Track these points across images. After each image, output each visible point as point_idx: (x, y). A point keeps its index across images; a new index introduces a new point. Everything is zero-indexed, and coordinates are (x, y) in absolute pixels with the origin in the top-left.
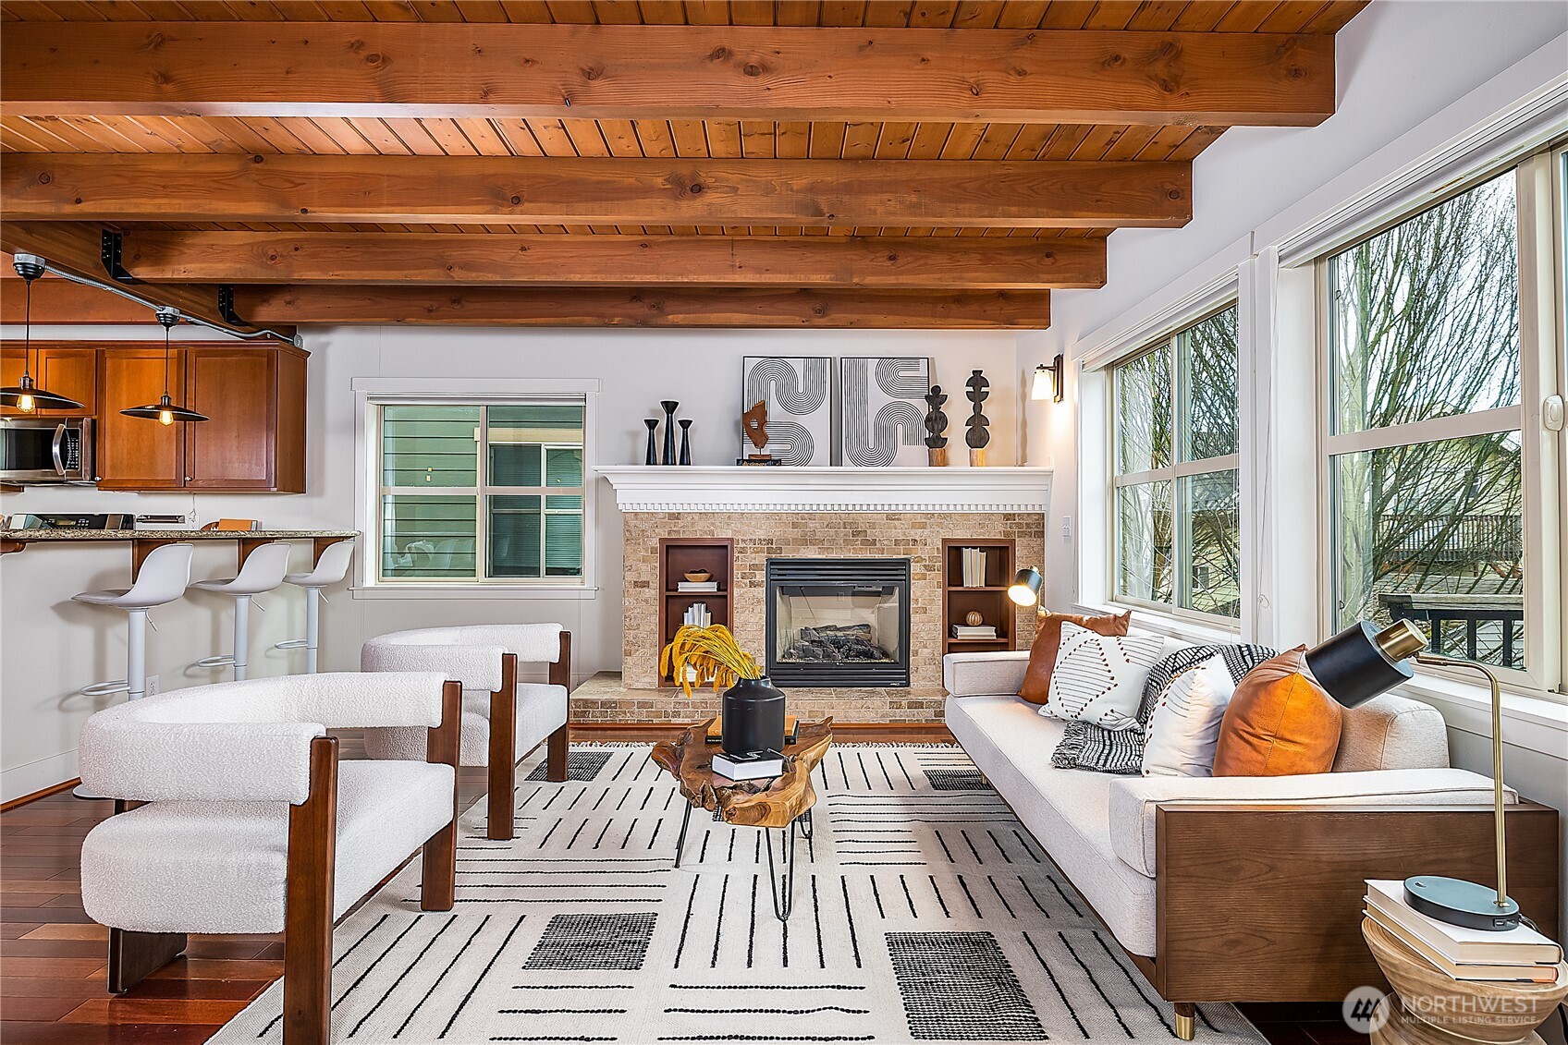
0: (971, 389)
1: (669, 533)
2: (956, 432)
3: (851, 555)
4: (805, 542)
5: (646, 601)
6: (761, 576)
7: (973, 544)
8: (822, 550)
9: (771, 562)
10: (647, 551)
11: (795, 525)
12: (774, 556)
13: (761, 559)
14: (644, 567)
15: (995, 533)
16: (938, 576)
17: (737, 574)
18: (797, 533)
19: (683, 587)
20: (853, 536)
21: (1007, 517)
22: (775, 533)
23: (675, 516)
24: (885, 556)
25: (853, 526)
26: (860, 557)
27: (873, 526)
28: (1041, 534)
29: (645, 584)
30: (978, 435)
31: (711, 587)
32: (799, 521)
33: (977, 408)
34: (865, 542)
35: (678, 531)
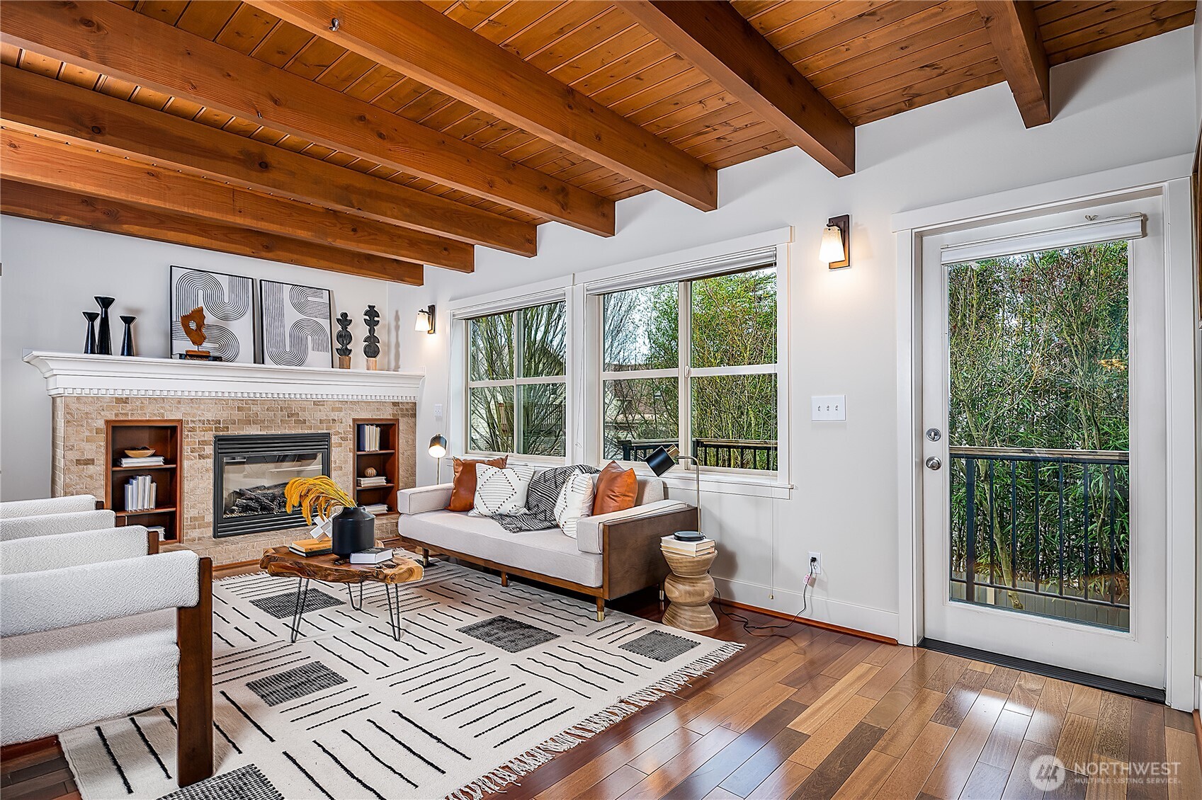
0: (367, 318)
1: (117, 415)
2: (358, 346)
3: (287, 432)
4: (248, 422)
5: (92, 477)
6: (209, 450)
7: (371, 422)
8: (263, 428)
9: (219, 440)
10: (91, 431)
11: (239, 409)
12: (221, 433)
13: (210, 436)
14: (87, 446)
15: (386, 414)
16: (350, 444)
17: (186, 450)
18: (242, 415)
19: (127, 463)
20: (288, 417)
21: (395, 404)
22: (223, 415)
23: (125, 401)
24: (313, 431)
25: (288, 409)
26: (293, 432)
27: (304, 410)
28: (414, 415)
29: (90, 462)
30: (372, 350)
31: (158, 462)
32: (243, 405)
33: (372, 331)
34: (298, 422)
35: (126, 414)
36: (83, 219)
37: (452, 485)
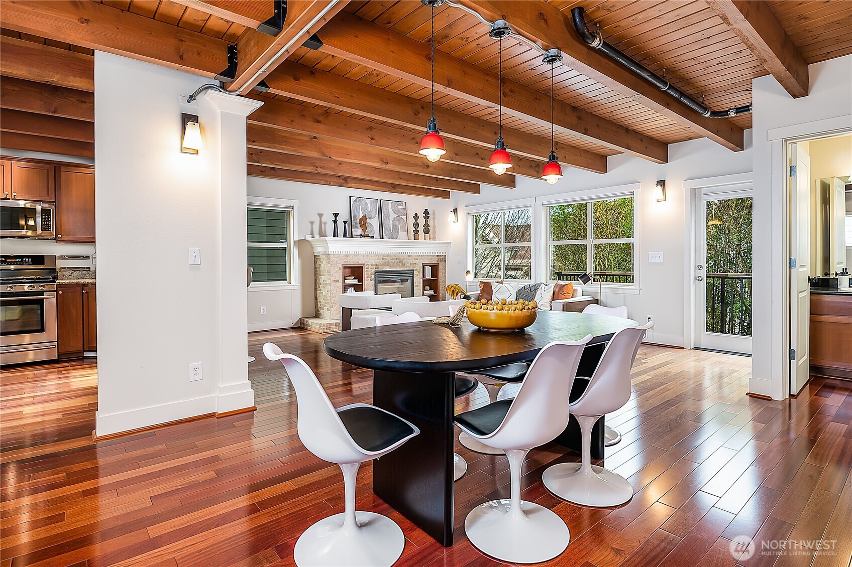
0: (424, 215)
1: (345, 262)
2: (421, 229)
3: (399, 269)
4: (386, 265)
5: (338, 287)
6: (373, 277)
7: (427, 265)
8: (391, 267)
9: (376, 272)
10: (338, 268)
11: (383, 259)
12: (377, 269)
13: (373, 271)
14: (337, 275)
15: (434, 261)
16: (421, 275)
17: (365, 276)
18: (384, 262)
19: (347, 282)
20: (399, 262)
21: (438, 256)
22: (378, 262)
23: (347, 256)
24: (408, 269)
25: (399, 259)
26: (401, 269)
27: (404, 259)
28: (445, 261)
29: (337, 281)
30: (427, 231)
31: (356, 282)
32: (384, 256)
33: (426, 221)
34: (402, 264)
35: (348, 262)
36: (337, 183)
37: (479, 292)
